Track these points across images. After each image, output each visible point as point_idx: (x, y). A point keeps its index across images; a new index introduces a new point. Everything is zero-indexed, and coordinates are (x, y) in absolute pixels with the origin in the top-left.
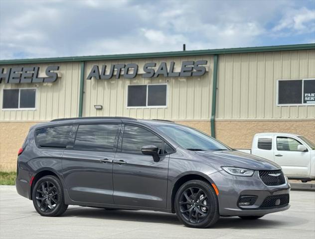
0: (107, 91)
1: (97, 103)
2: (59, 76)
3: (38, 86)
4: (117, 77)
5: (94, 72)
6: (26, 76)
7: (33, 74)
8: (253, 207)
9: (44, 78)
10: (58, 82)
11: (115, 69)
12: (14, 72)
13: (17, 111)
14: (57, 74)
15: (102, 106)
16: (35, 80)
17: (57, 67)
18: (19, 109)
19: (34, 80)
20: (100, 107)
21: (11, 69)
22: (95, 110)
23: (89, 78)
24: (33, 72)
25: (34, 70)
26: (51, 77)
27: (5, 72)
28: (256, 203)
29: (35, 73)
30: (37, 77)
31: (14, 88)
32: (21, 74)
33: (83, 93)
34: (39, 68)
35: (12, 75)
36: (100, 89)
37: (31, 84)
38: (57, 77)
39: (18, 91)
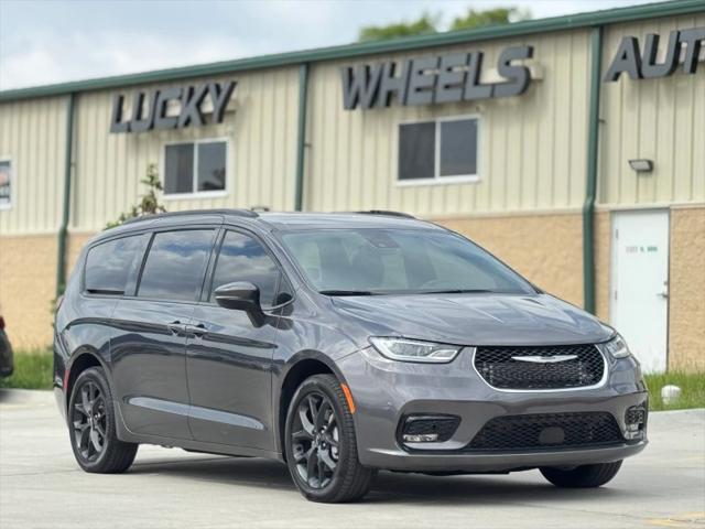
0: (666, 111)
1: (638, 153)
2: (534, 74)
3: (482, 107)
4: (688, 67)
5: (625, 57)
6: (448, 82)
7: (466, 74)
8: (449, 445)
9: (494, 86)
10: (534, 94)
11: (684, 45)
12: (421, 73)
13: (432, 186)
14: (527, 71)
15: (651, 163)
16: (472, 92)
17: (526, 51)
18: (439, 180)
19: (469, 91)
20: (646, 166)
21: (411, 64)
22: (634, 173)
23: (612, 75)
24: (466, 68)
25: (468, 63)
26: (513, 80)
27: (398, 73)
28: (454, 436)
29: (471, 69)
30: (477, 83)
31: (425, 118)
32: (436, 78)
33: (597, 122)
34: (481, 56)
35: (416, 81)
36: (648, 108)
37: (464, 104)
38: (529, 81)
39: (432, 126)
